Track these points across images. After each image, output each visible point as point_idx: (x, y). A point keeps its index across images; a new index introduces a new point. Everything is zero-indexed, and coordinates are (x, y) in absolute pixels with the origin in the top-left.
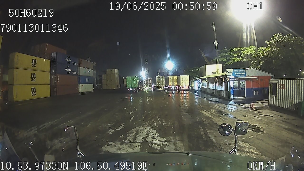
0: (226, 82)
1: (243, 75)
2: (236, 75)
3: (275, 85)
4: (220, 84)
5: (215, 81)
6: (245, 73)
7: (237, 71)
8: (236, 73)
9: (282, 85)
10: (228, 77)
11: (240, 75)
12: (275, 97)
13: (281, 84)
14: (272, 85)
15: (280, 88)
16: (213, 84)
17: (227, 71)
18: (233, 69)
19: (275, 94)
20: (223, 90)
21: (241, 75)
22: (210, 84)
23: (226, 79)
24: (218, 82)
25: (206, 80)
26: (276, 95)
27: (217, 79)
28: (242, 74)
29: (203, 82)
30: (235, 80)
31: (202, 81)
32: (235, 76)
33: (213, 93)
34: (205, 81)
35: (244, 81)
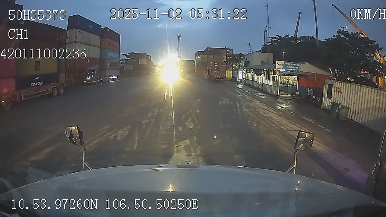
0: (275, 75)
1: (296, 70)
2: (288, 69)
3: (330, 87)
4: (268, 78)
5: (263, 73)
6: (299, 68)
7: (289, 64)
8: (287, 67)
9: (339, 89)
10: (278, 70)
11: (292, 69)
12: (330, 100)
13: (338, 86)
14: (327, 86)
15: (336, 90)
16: (260, 76)
17: (277, 63)
18: (284, 62)
19: (329, 96)
20: (271, 85)
21: (294, 70)
22: (256, 76)
23: (276, 72)
24: (265, 75)
25: (253, 71)
26: (331, 99)
27: (264, 71)
28: (295, 68)
29: (249, 73)
30: (285, 75)
31: (247, 72)
32: (285, 70)
33: (259, 87)
34: (251, 72)
35: (297, 77)
